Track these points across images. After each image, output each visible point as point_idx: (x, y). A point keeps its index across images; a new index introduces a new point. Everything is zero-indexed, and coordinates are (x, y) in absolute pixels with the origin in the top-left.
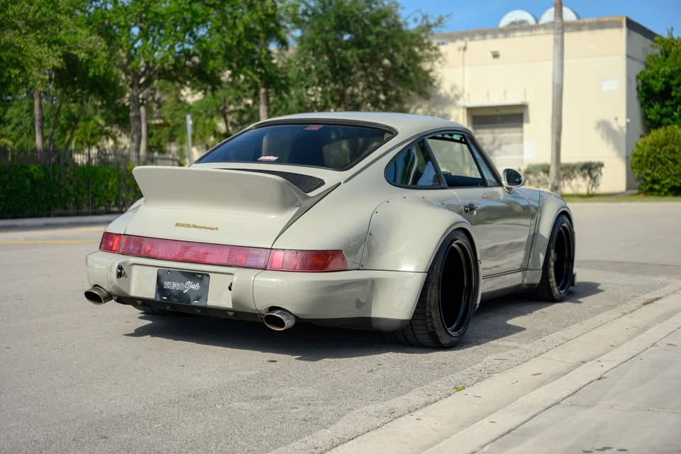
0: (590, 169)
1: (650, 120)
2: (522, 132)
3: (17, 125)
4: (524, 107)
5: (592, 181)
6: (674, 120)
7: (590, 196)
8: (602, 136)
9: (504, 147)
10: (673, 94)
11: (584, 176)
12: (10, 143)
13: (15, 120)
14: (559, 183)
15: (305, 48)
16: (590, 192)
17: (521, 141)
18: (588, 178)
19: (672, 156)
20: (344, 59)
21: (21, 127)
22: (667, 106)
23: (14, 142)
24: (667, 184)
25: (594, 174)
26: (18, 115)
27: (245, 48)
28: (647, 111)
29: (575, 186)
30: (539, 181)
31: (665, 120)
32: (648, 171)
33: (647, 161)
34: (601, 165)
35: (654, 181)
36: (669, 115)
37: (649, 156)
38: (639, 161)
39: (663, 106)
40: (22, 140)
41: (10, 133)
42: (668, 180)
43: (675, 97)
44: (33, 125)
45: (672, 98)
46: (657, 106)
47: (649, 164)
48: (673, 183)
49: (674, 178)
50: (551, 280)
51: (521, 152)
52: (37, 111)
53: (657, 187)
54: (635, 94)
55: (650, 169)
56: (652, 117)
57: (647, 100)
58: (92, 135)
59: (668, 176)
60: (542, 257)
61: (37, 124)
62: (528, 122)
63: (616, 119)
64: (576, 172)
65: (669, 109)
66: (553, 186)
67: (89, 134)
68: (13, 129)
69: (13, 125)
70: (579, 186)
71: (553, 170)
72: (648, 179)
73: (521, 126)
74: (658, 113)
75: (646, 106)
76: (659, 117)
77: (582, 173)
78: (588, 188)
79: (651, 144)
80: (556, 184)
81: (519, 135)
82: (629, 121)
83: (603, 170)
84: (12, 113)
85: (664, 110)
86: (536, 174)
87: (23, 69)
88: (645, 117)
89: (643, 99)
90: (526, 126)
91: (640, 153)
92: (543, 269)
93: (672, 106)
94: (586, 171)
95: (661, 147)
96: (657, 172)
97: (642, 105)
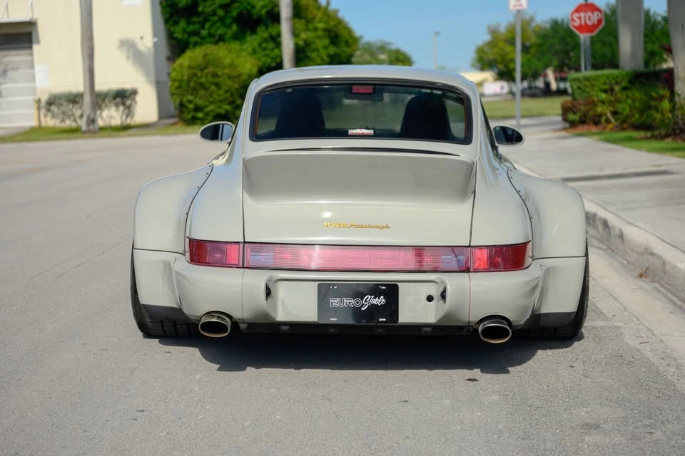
0: (123, 97)
1: (176, 39)
2: (32, 55)
4: (32, 24)
5: (126, 111)
6: (203, 38)
7: (125, 128)
8: (128, 57)
9: (10, 74)
10: (200, 9)
11: (117, 105)
14: (95, 113)
16: (125, 124)
17: (32, 65)
18: (121, 108)
19: (215, 80)
22: (194, 23)
24: (212, 111)
25: (128, 103)
28: (172, 29)
29: (107, 117)
30: (64, 113)
31: (193, 39)
32: (191, 98)
33: (188, 85)
34: (134, 92)
35: (197, 109)
36: (196, 33)
37: (190, 80)
38: (179, 87)
39: (189, 23)
42: (212, 107)
43: (203, 13)
45: (199, 14)
46: (183, 23)
47: (190, 89)
48: (218, 111)
49: (218, 104)
51: (33, 79)
53: (200, 115)
54: (158, 9)
55: (192, 95)
56: (179, 35)
57: (171, 16)
59: (211, 103)
62: (38, 42)
63: (142, 38)
64: (107, 100)
65: (197, 27)
66: (88, 118)
70: (111, 117)
71: (87, 99)
72: (191, 106)
73: (31, 48)
74: (184, 31)
75: (171, 23)
76: (186, 35)
77: (115, 101)
78: (121, 119)
79: (190, 67)
80: (92, 116)
81: (27, 58)
82: (156, 39)
83: (138, 98)
85: (191, 28)
86: (60, 105)
88: (170, 36)
89: (167, 16)
90: (35, 47)
91: (179, 77)
93: (199, 23)
94: (118, 100)
95: (202, 70)
96: (200, 98)
97: (166, 21)
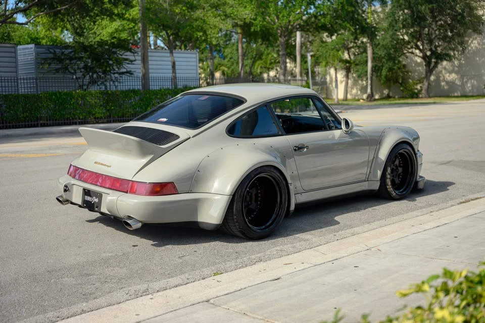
3: (231, 58)
12: (226, 69)
13: (229, 56)
15: (394, 6)
20: (420, 12)
21: (232, 60)
23: (229, 68)
26: (231, 53)
27: (346, 10)
40: (233, 67)
41: (227, 63)
44: (238, 58)
50: (388, 187)
52: (240, 51)
58: (271, 63)
60: (379, 173)
61: (240, 57)
67: (269, 62)
68: (229, 61)
69: (228, 59)
84: (228, 51)
87: (205, 32)
92: (381, 179)
